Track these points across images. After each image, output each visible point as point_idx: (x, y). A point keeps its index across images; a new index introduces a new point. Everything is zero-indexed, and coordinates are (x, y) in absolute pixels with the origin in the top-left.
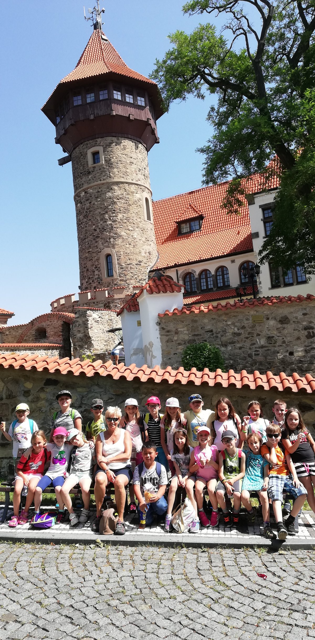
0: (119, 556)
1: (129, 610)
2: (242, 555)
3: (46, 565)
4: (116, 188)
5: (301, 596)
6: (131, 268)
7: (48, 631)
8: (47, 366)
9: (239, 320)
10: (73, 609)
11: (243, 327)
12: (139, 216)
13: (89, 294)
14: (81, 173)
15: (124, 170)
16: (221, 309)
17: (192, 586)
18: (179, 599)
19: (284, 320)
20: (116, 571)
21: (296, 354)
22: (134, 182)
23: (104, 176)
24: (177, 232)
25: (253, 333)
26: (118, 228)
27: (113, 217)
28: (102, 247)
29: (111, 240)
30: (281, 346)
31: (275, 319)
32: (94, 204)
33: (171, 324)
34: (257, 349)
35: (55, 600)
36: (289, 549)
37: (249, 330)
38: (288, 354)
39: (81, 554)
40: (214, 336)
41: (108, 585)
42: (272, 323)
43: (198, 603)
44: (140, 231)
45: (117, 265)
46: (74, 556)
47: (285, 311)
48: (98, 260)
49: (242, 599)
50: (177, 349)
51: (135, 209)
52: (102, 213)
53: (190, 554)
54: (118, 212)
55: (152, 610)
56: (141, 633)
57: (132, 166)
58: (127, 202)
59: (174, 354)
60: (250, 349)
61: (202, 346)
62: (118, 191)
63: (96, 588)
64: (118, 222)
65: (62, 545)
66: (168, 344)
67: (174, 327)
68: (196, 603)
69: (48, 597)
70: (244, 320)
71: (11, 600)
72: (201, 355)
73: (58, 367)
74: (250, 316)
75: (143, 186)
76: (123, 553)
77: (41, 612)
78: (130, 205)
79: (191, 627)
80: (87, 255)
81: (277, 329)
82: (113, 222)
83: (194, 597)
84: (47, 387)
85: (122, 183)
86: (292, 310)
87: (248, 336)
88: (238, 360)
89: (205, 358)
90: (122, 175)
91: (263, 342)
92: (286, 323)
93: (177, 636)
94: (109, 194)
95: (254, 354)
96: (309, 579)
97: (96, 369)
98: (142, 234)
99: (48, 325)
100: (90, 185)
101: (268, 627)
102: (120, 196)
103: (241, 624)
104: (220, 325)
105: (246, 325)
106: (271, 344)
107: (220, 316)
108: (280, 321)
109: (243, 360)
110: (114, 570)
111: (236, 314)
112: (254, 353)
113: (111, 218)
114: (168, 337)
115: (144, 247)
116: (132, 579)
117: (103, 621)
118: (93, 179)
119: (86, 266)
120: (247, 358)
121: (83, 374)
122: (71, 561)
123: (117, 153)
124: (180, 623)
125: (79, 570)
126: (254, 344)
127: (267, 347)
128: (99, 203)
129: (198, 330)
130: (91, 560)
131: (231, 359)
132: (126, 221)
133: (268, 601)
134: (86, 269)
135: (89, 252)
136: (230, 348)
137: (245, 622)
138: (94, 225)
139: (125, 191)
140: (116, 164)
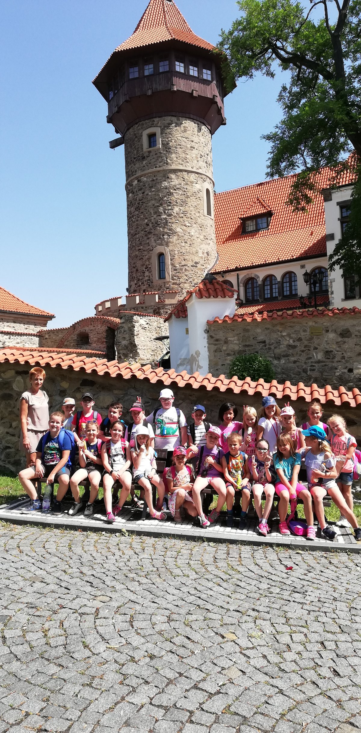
0: (142, 544)
1: (144, 580)
2: (261, 551)
3: (72, 545)
4: (173, 176)
5: (305, 583)
6: (186, 270)
7: (70, 590)
8: (84, 366)
9: (295, 331)
10: (93, 577)
11: (300, 340)
12: (198, 210)
13: (137, 298)
14: (135, 158)
15: (184, 155)
16: (276, 319)
17: (206, 569)
18: (191, 577)
19: (345, 334)
20: (137, 554)
21: (355, 372)
22: (194, 170)
23: (160, 162)
24: (241, 230)
25: (310, 347)
26: (173, 223)
27: (169, 210)
28: (154, 244)
29: (165, 237)
30: (340, 361)
31: (335, 331)
32: (147, 195)
33: (221, 332)
34: (313, 364)
35: (78, 570)
36: (307, 550)
37: (306, 343)
38: (346, 371)
39: (106, 540)
40: (266, 347)
41: (128, 563)
42: (331, 335)
43: (209, 581)
44: (198, 228)
45: (170, 266)
46: (99, 541)
47: (346, 323)
48: (149, 259)
49: (250, 581)
50: (226, 360)
51: (194, 201)
52: (156, 205)
53: (210, 548)
54: (174, 205)
55: (165, 583)
56: (152, 596)
57: (193, 152)
58: (185, 193)
59: (222, 365)
60: (305, 363)
61: (252, 357)
62: (175, 180)
63: (117, 565)
64: (174, 216)
65: (89, 532)
66: (216, 354)
67: (224, 336)
68: (206, 580)
69: (72, 568)
70: (301, 331)
71: (39, 568)
72: (250, 367)
73: (95, 368)
74: (308, 328)
75: (204, 175)
76: (146, 542)
77: (66, 577)
78: (188, 197)
79: (197, 595)
80: (137, 253)
81: (337, 343)
82: (168, 216)
83: (205, 577)
84: (83, 387)
85: (181, 171)
86: (355, 322)
87: (305, 349)
88: (292, 374)
89: (254, 370)
90: (181, 162)
91: (320, 356)
92: (347, 337)
93: (184, 600)
94: (165, 184)
95: (309, 369)
96: (318, 572)
97: (133, 372)
98: (200, 231)
99: (91, 330)
100: (143, 173)
101: (268, 600)
102: (178, 187)
103: (243, 597)
104: (275, 336)
105: (303, 337)
106: (329, 359)
107: (274, 325)
108: (341, 334)
109: (297, 375)
110: (135, 553)
111: (292, 325)
112: (309, 367)
113: (166, 212)
114: (216, 347)
115: (202, 246)
116: (151, 561)
117: (118, 586)
118: (148, 166)
119: (136, 266)
120: (302, 373)
121: (120, 376)
122: (97, 545)
123: (177, 135)
124: (189, 593)
125: (103, 552)
126: (310, 358)
127: (324, 362)
128: (154, 193)
129: (249, 340)
130: (115, 544)
131: (283, 373)
132: (182, 215)
133: (273, 584)
134: (135, 270)
135: (140, 249)
136: (284, 362)
137: (247, 596)
138: (146, 218)
139: (183, 180)
140: (174, 149)
